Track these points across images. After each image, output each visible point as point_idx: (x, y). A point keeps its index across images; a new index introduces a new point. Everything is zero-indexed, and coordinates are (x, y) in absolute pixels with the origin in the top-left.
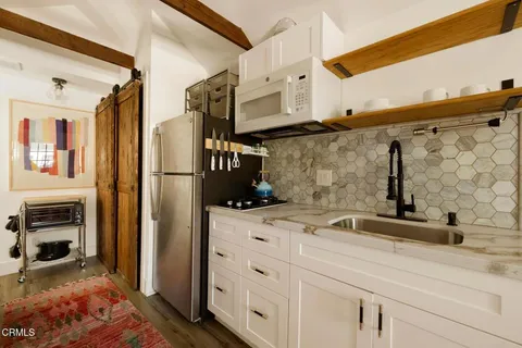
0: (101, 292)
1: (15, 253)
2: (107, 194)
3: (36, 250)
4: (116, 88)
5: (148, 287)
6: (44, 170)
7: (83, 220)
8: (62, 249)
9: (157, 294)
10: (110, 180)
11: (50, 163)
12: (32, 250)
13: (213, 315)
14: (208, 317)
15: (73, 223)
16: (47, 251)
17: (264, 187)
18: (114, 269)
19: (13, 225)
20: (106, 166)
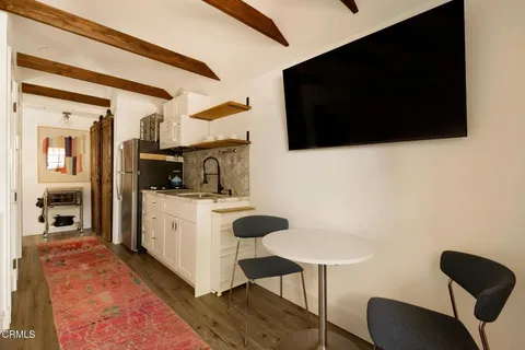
0: (90, 242)
1: (42, 219)
2: (96, 184)
3: (54, 220)
4: (101, 117)
5: (116, 240)
6: (58, 170)
7: (81, 203)
8: (69, 221)
9: (122, 244)
10: (97, 177)
11: (62, 165)
12: (51, 220)
13: (145, 250)
14: (143, 251)
15: (75, 204)
16: (60, 221)
17: (176, 180)
18: (100, 233)
19: (40, 204)
20: (96, 168)
